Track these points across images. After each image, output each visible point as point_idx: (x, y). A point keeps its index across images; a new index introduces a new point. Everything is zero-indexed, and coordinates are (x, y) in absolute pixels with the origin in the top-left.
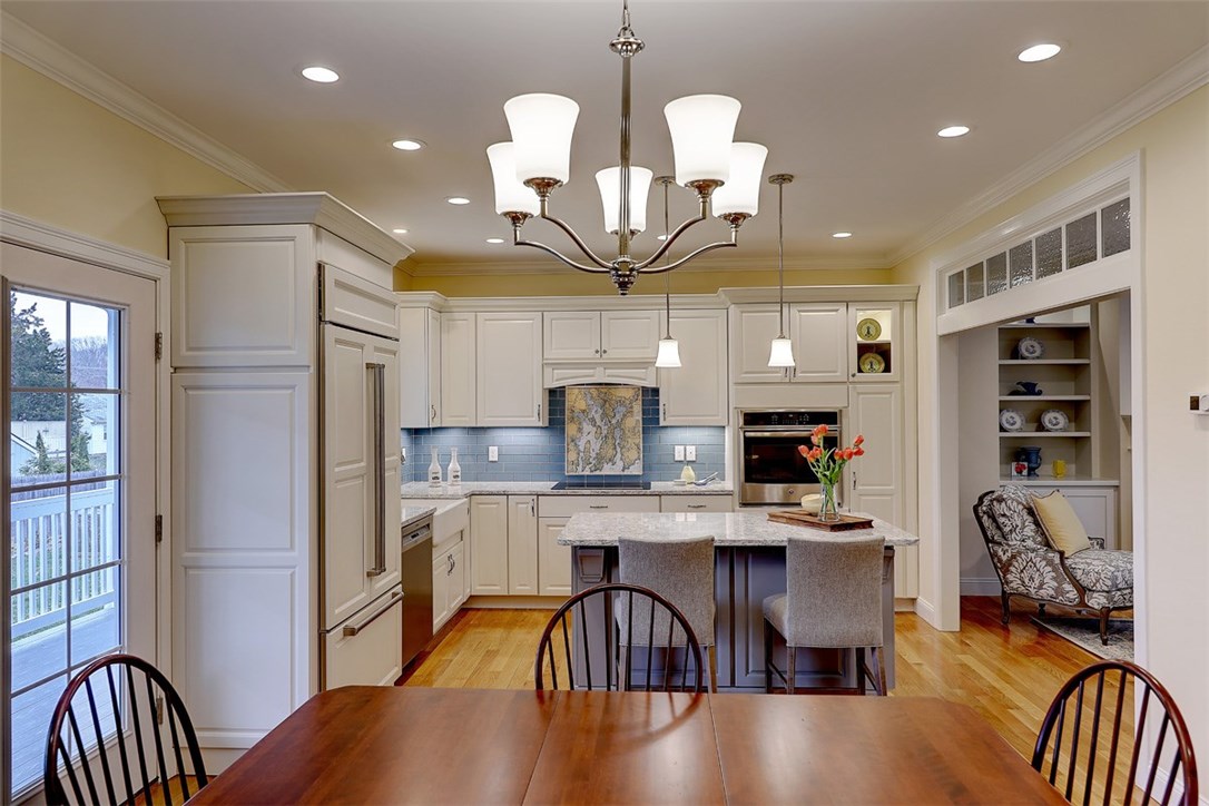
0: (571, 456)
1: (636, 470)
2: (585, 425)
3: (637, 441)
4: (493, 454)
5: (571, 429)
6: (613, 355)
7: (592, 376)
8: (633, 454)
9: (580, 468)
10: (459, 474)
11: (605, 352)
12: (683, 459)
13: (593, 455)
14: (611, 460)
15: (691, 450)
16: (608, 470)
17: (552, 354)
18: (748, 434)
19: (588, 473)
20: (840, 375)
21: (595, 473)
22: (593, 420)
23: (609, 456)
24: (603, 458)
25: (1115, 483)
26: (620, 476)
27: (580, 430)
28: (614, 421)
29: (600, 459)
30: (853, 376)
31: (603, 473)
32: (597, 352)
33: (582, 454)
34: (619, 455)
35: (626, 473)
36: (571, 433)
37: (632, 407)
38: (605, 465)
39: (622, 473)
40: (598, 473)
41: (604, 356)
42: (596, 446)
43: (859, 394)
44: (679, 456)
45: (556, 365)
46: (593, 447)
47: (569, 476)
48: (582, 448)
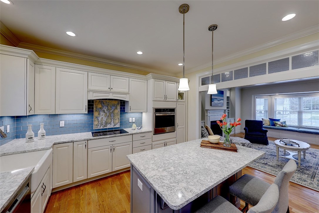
0: (96, 123)
1: (118, 126)
2: (101, 112)
3: (118, 117)
4: (62, 124)
5: (96, 114)
6: (114, 90)
7: (108, 96)
8: (117, 121)
9: (99, 127)
10: (45, 134)
11: (112, 89)
12: (131, 121)
13: (104, 122)
14: (110, 123)
15: (134, 119)
16: (109, 126)
17: (91, 88)
18: (156, 115)
19: (102, 128)
20: (175, 100)
21: (104, 128)
22: (104, 111)
23: (109, 122)
24: (107, 123)
25: (204, 121)
26: (113, 128)
27: (99, 114)
28: (111, 111)
29: (106, 123)
30: (178, 100)
31: (107, 127)
32: (109, 88)
33: (100, 122)
34: (112, 122)
35: (115, 127)
36: (96, 115)
37: (117, 107)
38: (108, 125)
39: (114, 127)
40: (105, 128)
41: (111, 90)
42: (105, 119)
43: (179, 104)
44: (130, 121)
45: (94, 91)
46: (104, 119)
47: (95, 130)
48: (100, 120)
